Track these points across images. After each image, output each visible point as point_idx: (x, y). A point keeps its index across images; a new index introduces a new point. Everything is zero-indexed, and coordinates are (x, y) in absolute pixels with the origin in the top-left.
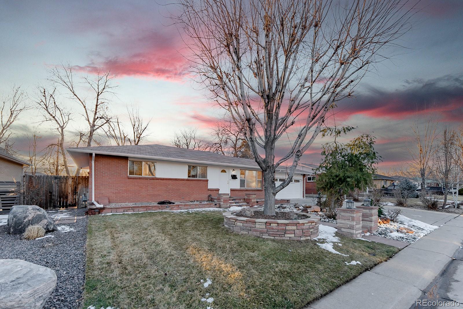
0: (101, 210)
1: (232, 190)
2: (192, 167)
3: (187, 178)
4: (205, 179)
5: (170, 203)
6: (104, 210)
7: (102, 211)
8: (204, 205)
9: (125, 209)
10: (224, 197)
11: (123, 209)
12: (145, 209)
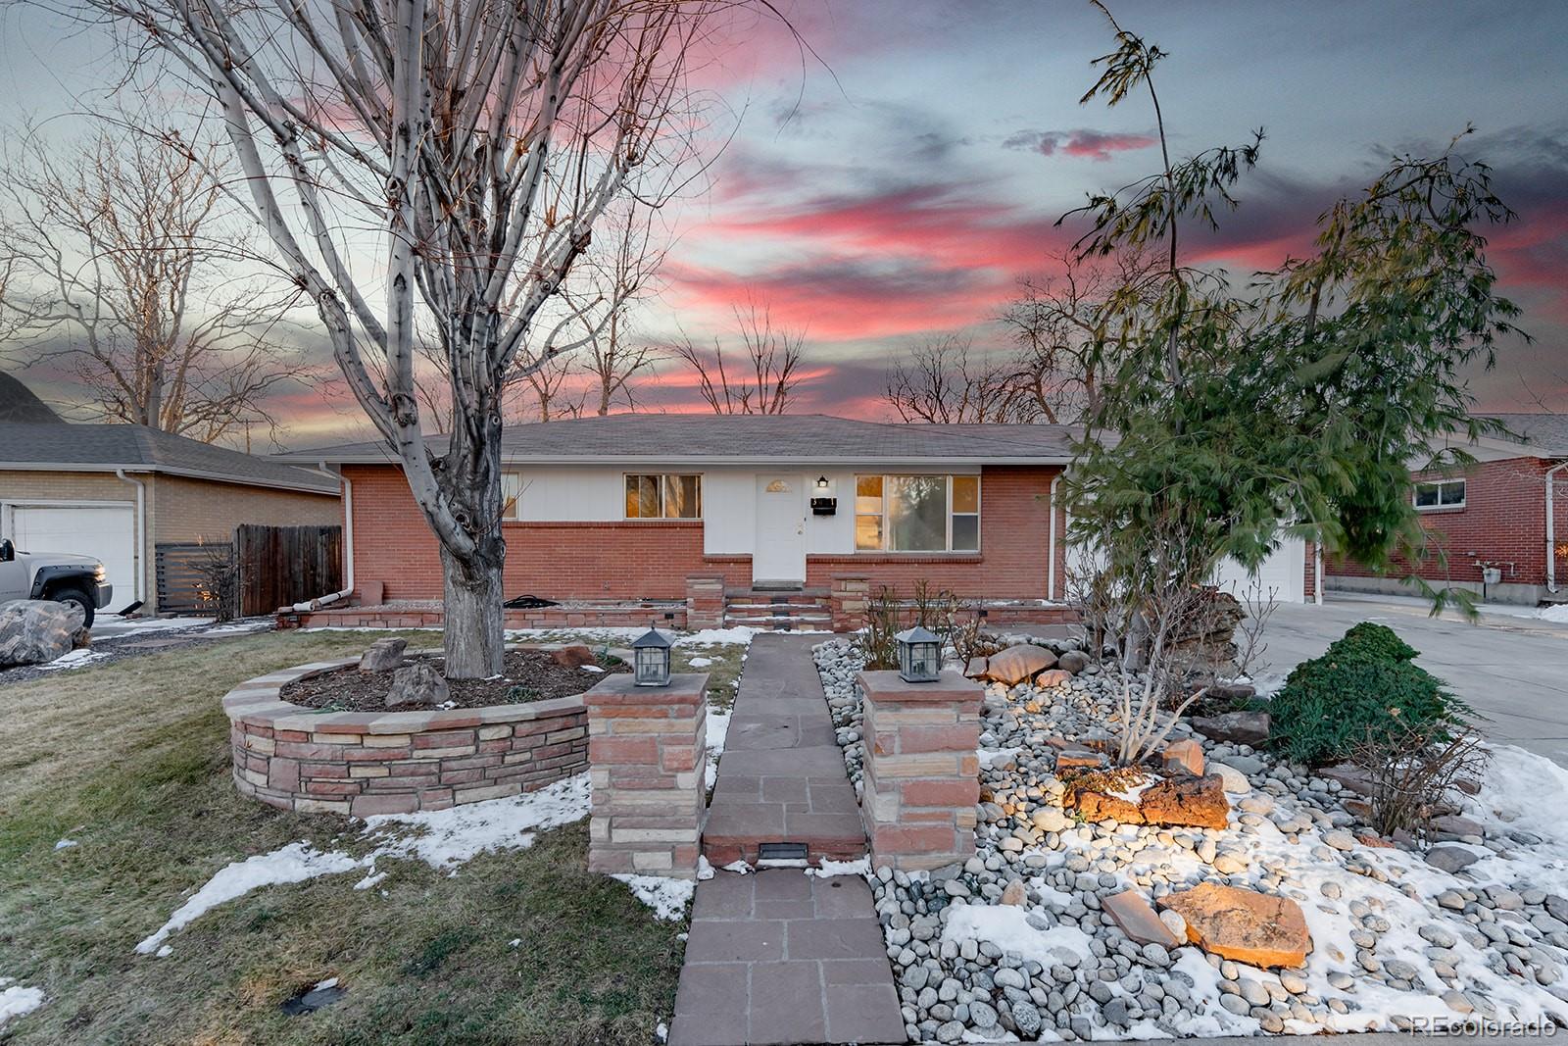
0: (306, 618)
1: (812, 561)
2: (642, 482)
3: (621, 520)
4: (696, 519)
5: (545, 603)
6: (311, 619)
7: (308, 621)
8: (619, 617)
9: (362, 617)
10: (696, 587)
11: (357, 617)
12: (418, 621)
